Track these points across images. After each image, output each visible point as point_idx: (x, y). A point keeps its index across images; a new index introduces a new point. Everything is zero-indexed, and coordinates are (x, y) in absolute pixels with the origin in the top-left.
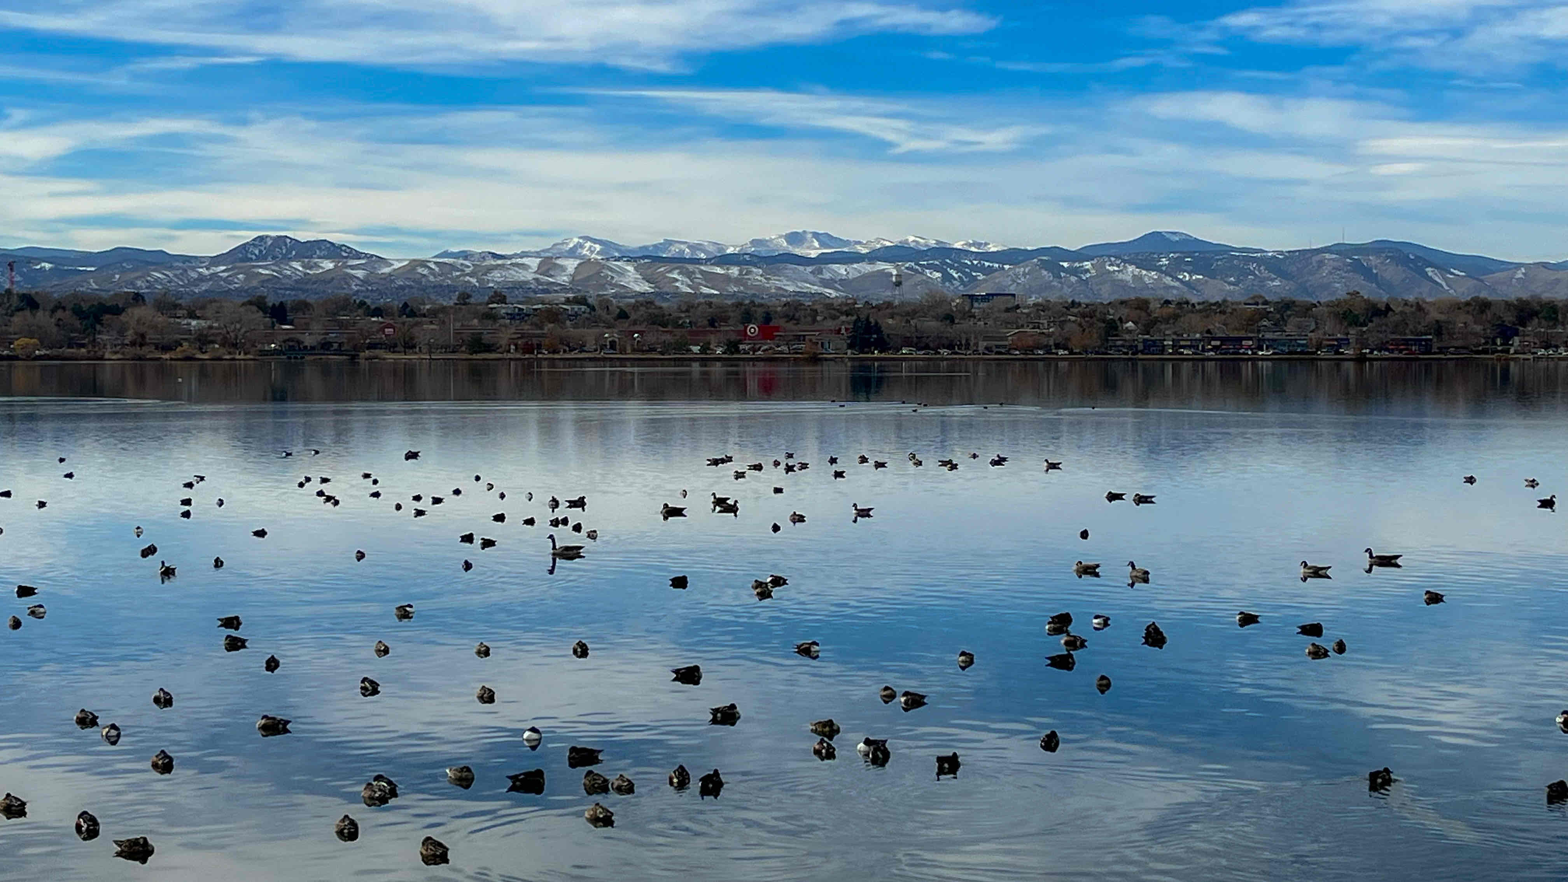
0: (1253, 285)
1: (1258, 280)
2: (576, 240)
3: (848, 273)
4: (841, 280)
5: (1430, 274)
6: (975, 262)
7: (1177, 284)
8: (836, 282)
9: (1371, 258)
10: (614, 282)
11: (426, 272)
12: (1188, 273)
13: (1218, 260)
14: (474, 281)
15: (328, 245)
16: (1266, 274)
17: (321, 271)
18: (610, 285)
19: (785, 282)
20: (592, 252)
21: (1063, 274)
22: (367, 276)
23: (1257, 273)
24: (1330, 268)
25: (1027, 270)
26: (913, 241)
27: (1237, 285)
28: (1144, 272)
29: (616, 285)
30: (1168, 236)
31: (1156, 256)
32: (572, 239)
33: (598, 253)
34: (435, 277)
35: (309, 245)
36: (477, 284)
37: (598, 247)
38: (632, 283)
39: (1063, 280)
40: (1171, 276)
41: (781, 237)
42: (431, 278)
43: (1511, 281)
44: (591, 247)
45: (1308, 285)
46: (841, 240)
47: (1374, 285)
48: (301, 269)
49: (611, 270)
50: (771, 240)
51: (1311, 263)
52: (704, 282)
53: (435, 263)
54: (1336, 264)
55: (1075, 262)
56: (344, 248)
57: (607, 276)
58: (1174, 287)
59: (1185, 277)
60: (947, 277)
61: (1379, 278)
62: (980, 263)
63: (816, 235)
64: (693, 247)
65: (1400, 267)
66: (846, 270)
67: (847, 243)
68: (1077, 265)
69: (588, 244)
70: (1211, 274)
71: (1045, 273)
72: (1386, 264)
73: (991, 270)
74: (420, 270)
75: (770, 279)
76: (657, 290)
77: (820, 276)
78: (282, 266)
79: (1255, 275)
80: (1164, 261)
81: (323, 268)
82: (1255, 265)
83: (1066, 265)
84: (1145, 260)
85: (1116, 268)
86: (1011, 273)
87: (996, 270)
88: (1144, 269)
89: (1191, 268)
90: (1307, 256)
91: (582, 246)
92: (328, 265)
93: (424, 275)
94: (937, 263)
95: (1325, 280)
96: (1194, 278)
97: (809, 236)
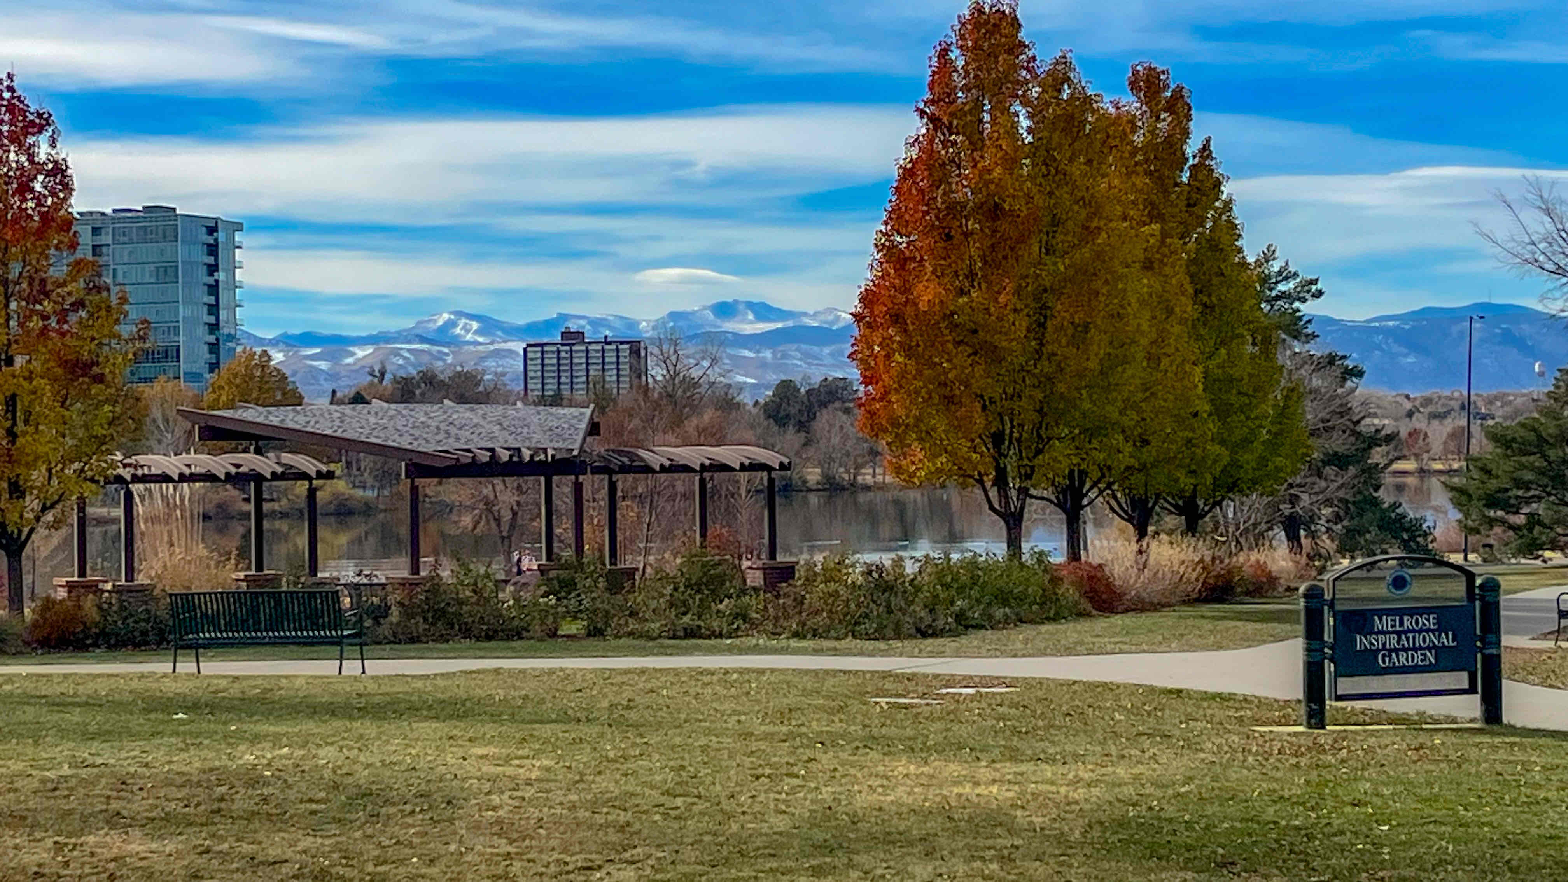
2: (446, 316)
13: (1332, 332)
16: (1396, 348)
23: (1384, 346)
32: (439, 315)
33: (476, 332)
37: (475, 325)
41: (705, 308)
44: (466, 324)
45: (1450, 361)
50: (693, 313)
51: (1450, 335)
61: (1536, 352)
63: (750, 305)
65: (1560, 338)
67: (789, 315)
69: (463, 321)
72: (1543, 334)
79: (1383, 350)
82: (1381, 337)
91: (453, 325)
97: (741, 307)
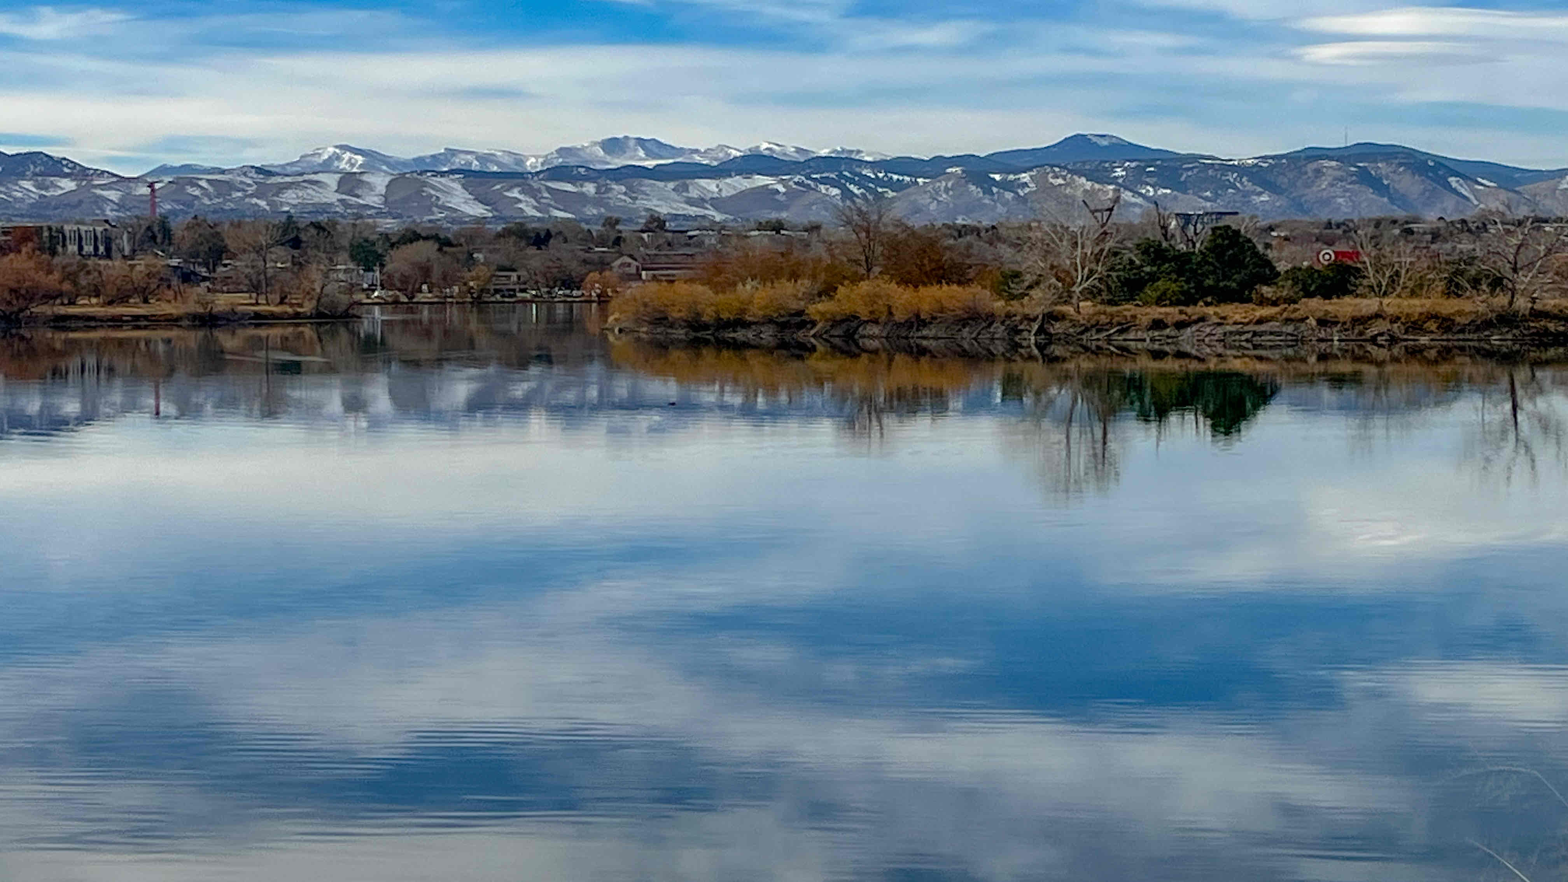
0: (1235, 202)
1: (1241, 194)
2: (331, 150)
3: (720, 190)
4: (712, 199)
5: (1454, 185)
6: (881, 175)
7: (1139, 200)
8: (707, 202)
9: (1380, 165)
10: (440, 203)
11: (197, 192)
12: (1151, 186)
14: (263, 203)
15: (45, 159)
16: (1249, 186)
17: (60, 192)
18: (437, 206)
19: (655, 202)
20: (353, 165)
21: (995, 190)
22: (122, 199)
23: (1238, 185)
24: (1330, 179)
25: (950, 185)
26: (767, 149)
27: (1215, 201)
28: (1097, 186)
29: (444, 208)
30: (1094, 139)
31: (1107, 165)
32: (326, 148)
33: (360, 166)
34: (211, 200)
35: (19, 158)
36: (268, 208)
37: (360, 159)
38: (463, 205)
39: (996, 197)
40: (1131, 191)
41: (595, 144)
42: (206, 201)
43: (1554, 193)
44: (350, 159)
45: (1303, 200)
46: (673, 148)
47: (1385, 199)
48: (34, 190)
49: (433, 187)
50: (583, 148)
51: (1306, 173)
52: (552, 203)
53: (208, 181)
54: (1339, 173)
55: (1009, 173)
56: (64, 162)
57: (431, 196)
58: (1135, 205)
59: (1148, 191)
60: (847, 194)
61: (1392, 191)
62: (886, 176)
63: (640, 141)
64: (484, 158)
65: (1417, 177)
66: (718, 186)
67: (681, 151)
68: (1011, 177)
69: (347, 155)
70: (1181, 187)
71: (973, 188)
72: (1400, 174)
73: (898, 187)
74: (190, 190)
75: (636, 198)
76: (496, 213)
77: (685, 194)
78: (10, 185)
79: (1235, 188)
80: (1119, 172)
81: (62, 189)
82: (1235, 175)
83: (997, 177)
84: (1093, 171)
85: (1062, 182)
86: (929, 188)
87: (908, 186)
88: (1098, 183)
89: (1155, 179)
90: (1300, 164)
91: (339, 158)
92: (68, 185)
93: (196, 197)
94: (833, 176)
95: (1325, 194)
96: (1159, 192)
97: (632, 143)
